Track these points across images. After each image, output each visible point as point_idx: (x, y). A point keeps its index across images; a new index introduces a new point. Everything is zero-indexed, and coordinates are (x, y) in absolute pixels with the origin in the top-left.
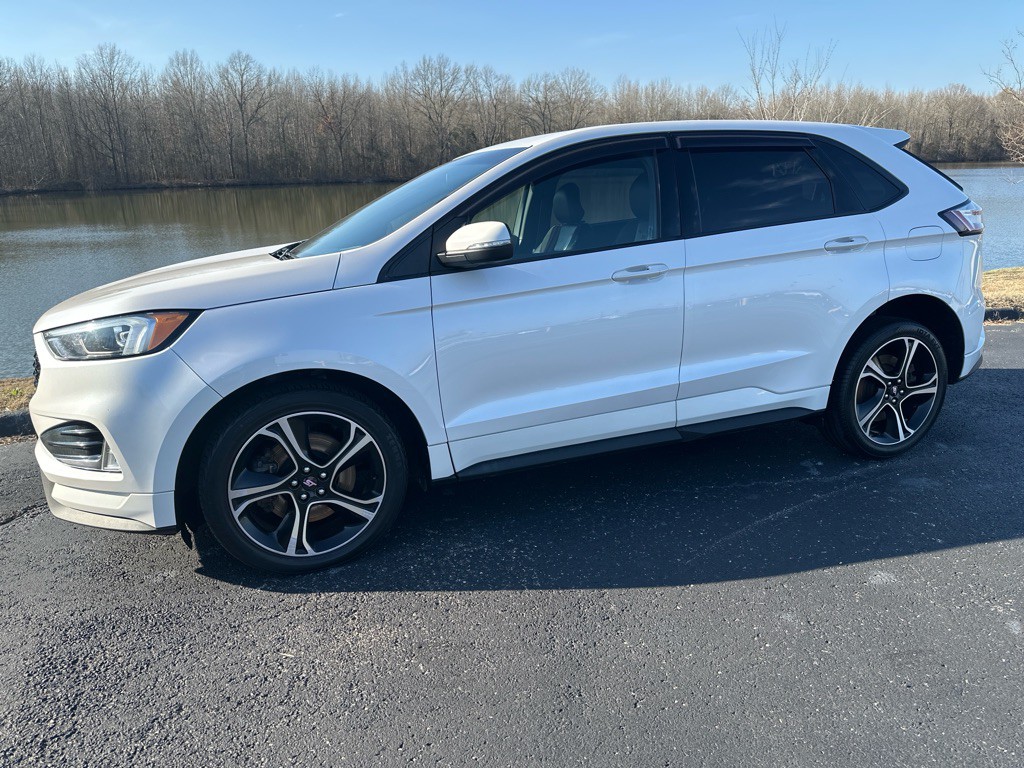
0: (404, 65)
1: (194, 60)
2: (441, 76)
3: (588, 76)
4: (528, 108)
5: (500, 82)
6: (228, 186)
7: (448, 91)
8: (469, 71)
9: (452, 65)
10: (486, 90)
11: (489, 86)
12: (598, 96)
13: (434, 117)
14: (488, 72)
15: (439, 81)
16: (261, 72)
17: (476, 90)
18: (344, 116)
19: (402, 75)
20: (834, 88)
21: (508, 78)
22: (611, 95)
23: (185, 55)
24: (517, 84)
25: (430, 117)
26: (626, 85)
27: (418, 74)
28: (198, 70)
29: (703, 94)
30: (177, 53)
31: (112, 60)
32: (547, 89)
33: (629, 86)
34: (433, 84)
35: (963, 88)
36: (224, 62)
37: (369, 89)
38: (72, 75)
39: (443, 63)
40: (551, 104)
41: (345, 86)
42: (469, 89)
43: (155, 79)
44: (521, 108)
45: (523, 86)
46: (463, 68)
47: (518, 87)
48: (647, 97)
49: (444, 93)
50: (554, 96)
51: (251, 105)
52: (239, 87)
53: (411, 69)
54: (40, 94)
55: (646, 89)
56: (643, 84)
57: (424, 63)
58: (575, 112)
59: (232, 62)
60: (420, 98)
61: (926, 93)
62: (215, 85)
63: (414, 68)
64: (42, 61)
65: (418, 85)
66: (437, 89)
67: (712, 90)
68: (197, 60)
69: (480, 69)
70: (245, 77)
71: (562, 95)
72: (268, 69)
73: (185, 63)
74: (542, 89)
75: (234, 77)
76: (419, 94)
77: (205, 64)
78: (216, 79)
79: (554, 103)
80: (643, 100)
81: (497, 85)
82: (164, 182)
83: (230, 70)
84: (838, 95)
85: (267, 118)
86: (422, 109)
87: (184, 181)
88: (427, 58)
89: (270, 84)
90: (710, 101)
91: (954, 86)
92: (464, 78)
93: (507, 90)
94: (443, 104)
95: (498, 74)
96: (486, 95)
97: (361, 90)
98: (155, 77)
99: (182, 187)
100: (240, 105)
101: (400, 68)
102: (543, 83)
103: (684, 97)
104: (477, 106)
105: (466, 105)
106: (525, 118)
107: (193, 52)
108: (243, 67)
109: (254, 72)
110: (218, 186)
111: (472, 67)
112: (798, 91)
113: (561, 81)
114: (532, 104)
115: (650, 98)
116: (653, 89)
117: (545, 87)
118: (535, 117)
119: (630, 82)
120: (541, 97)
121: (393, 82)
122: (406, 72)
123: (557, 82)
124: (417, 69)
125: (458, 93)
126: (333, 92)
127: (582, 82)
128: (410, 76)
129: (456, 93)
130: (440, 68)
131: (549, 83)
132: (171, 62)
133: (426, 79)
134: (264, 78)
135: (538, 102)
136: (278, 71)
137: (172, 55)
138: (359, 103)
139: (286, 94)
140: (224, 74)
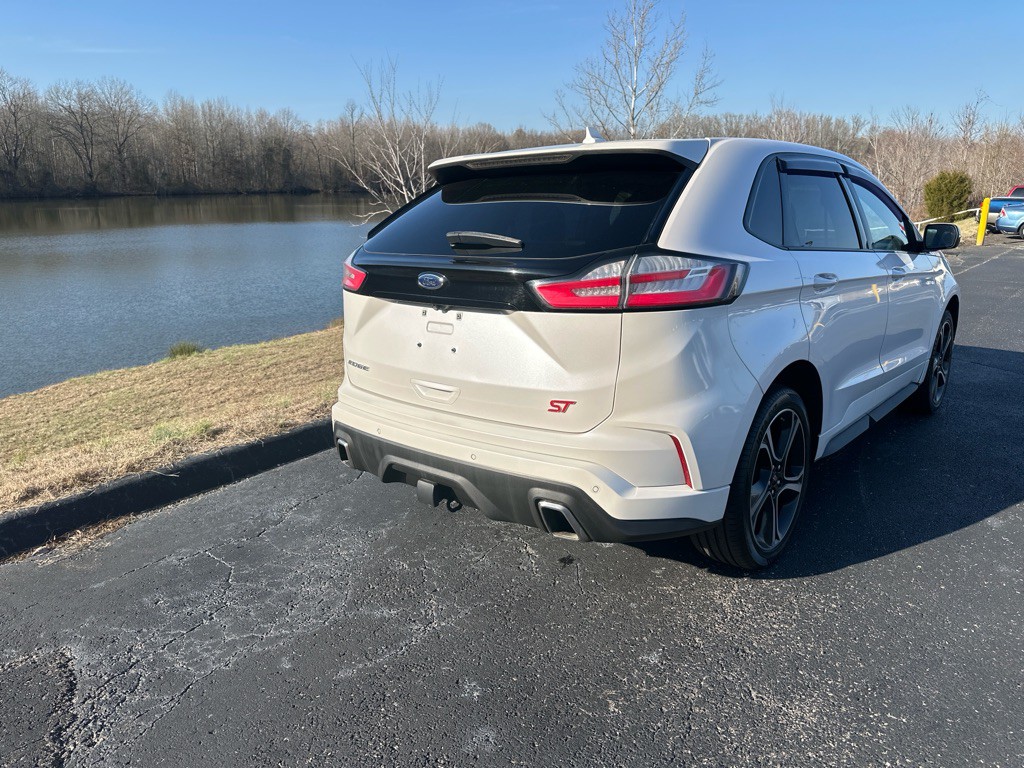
3: (131, 87)
4: (60, 118)
5: (18, 86)
12: (146, 110)
21: (27, 82)
22: (161, 109)
24: (40, 90)
26: (178, 101)
29: (263, 116)
32: (81, 98)
33: (182, 102)
35: (490, 127)
40: (89, 116)
44: (50, 117)
45: (48, 92)
47: (41, 93)
48: (204, 114)
50: (91, 106)
55: (203, 107)
56: (198, 104)
58: (122, 126)
61: (461, 129)
67: (272, 112)
71: (102, 107)
74: (75, 97)
79: (93, 115)
81: (13, 89)
84: (390, 124)
90: (272, 125)
91: (485, 126)
93: (27, 96)
95: (13, 76)
102: (75, 91)
103: (244, 118)
106: (58, 129)
112: (355, 120)
113: (99, 91)
114: (65, 113)
115: (209, 115)
116: (210, 107)
117: (79, 95)
118: (70, 128)
119: (182, 98)
120: (75, 106)
123: (93, 91)
127: (126, 93)
131: (83, 92)
135: (72, 112)
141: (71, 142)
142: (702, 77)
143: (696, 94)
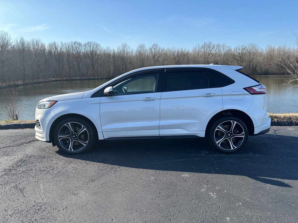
0: (199, 45)
1: (144, 46)
3: (257, 45)
5: (227, 48)
7: (211, 51)
8: (218, 45)
9: (213, 44)
11: (224, 49)
12: (260, 51)
14: (224, 45)
15: (208, 48)
16: (160, 48)
17: (220, 51)
18: (181, 59)
19: (198, 48)
21: (230, 47)
22: (264, 50)
23: (142, 45)
25: (205, 59)
26: (270, 48)
27: (203, 47)
28: (145, 49)
30: (140, 44)
31: (125, 47)
33: (271, 48)
34: (207, 49)
36: (151, 46)
37: (188, 52)
38: (116, 51)
39: (210, 44)
41: (182, 51)
42: (217, 50)
43: (134, 52)
44: (234, 55)
45: (234, 49)
46: (216, 45)
48: (277, 51)
49: (209, 52)
50: (245, 51)
51: (157, 57)
52: (154, 52)
53: (200, 46)
54: (109, 55)
57: (205, 44)
58: (252, 56)
59: (153, 46)
60: (203, 54)
62: (148, 53)
63: (201, 45)
64: (110, 48)
65: (202, 50)
68: (145, 46)
69: (221, 45)
70: (156, 50)
71: (248, 51)
72: (162, 48)
73: (141, 47)
74: (241, 49)
75: (153, 50)
76: (202, 52)
77: (146, 47)
78: (149, 51)
79: (244, 54)
81: (226, 49)
86: (203, 56)
88: (206, 42)
89: (162, 52)
92: (216, 47)
93: (230, 50)
94: (209, 55)
95: (227, 46)
96: (223, 52)
97: (186, 52)
98: (135, 51)
100: (154, 57)
101: (197, 46)
104: (220, 55)
105: (216, 55)
106: (234, 58)
107: (144, 44)
108: (155, 48)
109: (158, 48)
113: (247, 47)
114: (237, 54)
115: (279, 51)
116: (280, 48)
118: (238, 58)
119: (272, 46)
120: (240, 52)
121: (195, 49)
122: (199, 47)
123: (246, 47)
124: (202, 46)
125: (214, 52)
126: (178, 53)
127: (255, 47)
128: (200, 48)
129: (213, 51)
130: (209, 45)
131: (243, 48)
132: (138, 47)
133: (205, 48)
134: (160, 50)
135: (239, 54)
136: (164, 48)
137: (139, 45)
138: (185, 56)
139: (166, 54)
140: (151, 49)
141: (237, 61)
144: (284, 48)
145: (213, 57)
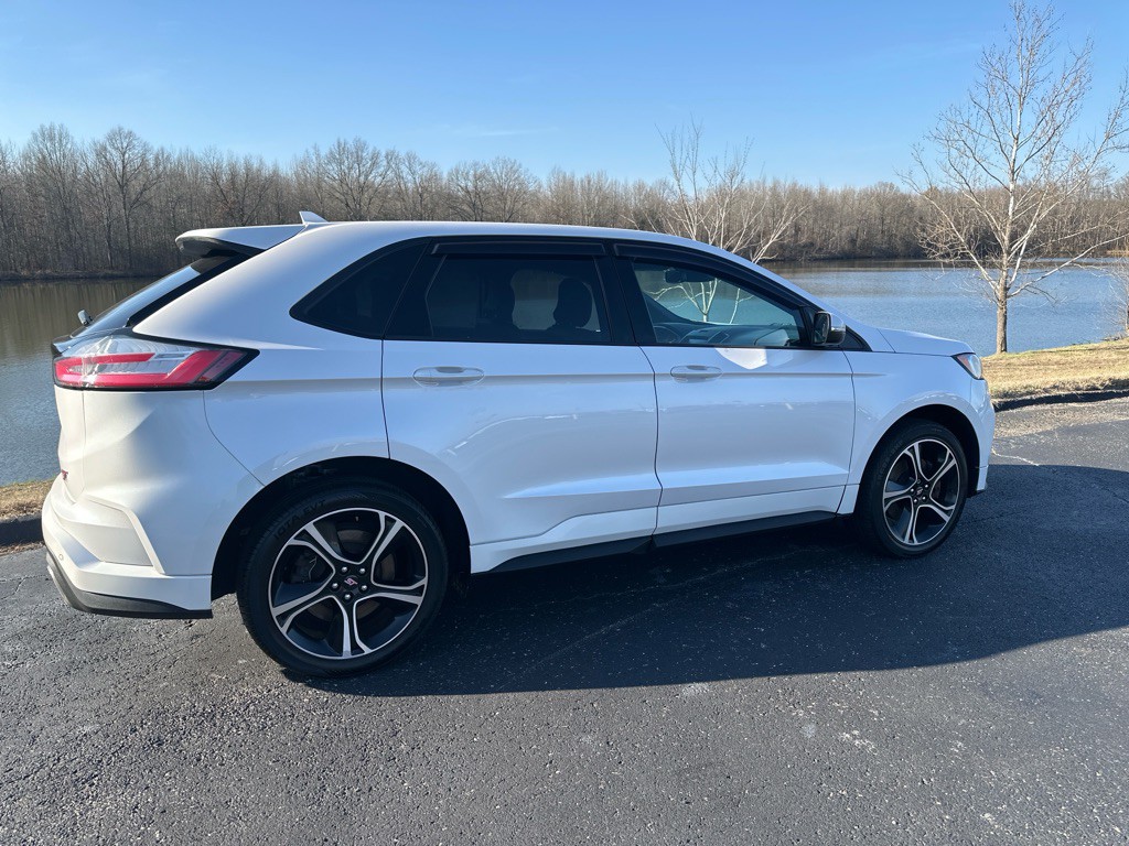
0: (316, 147)
1: (64, 135)
2: (359, 160)
3: (520, 166)
4: (457, 198)
5: (426, 169)
6: (106, 277)
7: (367, 176)
8: (390, 156)
9: (370, 149)
10: (410, 177)
11: (413, 173)
12: (532, 187)
13: (352, 205)
14: (411, 158)
15: (356, 166)
16: (146, 150)
17: (399, 176)
18: (248, 202)
19: (314, 158)
20: (769, 184)
21: (434, 165)
22: (545, 186)
23: (53, 128)
24: (444, 172)
25: (347, 205)
26: (561, 178)
27: (332, 158)
28: (69, 146)
29: (640, 187)
30: (42, 127)
32: (477, 178)
33: (564, 177)
34: (350, 169)
35: (892, 186)
36: (101, 138)
37: (275, 173)
39: (360, 147)
40: (482, 194)
41: (248, 169)
42: (390, 174)
44: (450, 197)
45: (450, 174)
46: (384, 154)
47: (445, 175)
48: (582, 186)
49: (362, 179)
50: (484, 186)
51: (135, 186)
52: (120, 166)
53: (324, 152)
55: (582, 182)
56: (579, 177)
57: (339, 146)
58: (509, 203)
59: (111, 138)
60: (336, 184)
61: (858, 191)
62: (89, 165)
63: (328, 151)
65: (333, 170)
66: (355, 173)
68: (67, 135)
69: (402, 154)
70: (127, 156)
71: (494, 186)
72: (156, 148)
73: (52, 139)
74: (471, 178)
75: (115, 156)
76: (334, 179)
77: (77, 140)
78: (91, 159)
79: (484, 193)
80: (579, 191)
81: (422, 172)
82: (24, 273)
83: (109, 148)
84: (774, 189)
85: (155, 202)
86: (338, 195)
87: (48, 271)
88: (342, 141)
89: (157, 165)
90: (647, 196)
91: (886, 185)
92: (385, 163)
93: (434, 177)
94: (362, 189)
95: (423, 160)
96: (410, 182)
97: (266, 172)
98: (16, 153)
99: (46, 279)
100: (121, 187)
101: (312, 151)
102: (472, 172)
103: (621, 190)
104: (400, 194)
105: (387, 192)
107: (62, 126)
108: (125, 145)
109: (138, 150)
110: (93, 278)
111: (393, 152)
113: (492, 170)
114: (461, 193)
115: (587, 191)
116: (589, 182)
117: (475, 176)
118: (465, 207)
119: (565, 174)
120: (470, 186)
121: (303, 165)
122: (318, 156)
123: (487, 171)
124: (331, 153)
125: (379, 179)
126: (234, 175)
127: (515, 172)
128: (324, 160)
129: (376, 179)
130: (357, 152)
131: (478, 172)
132: (35, 137)
133: (341, 163)
134: (151, 157)
135: (468, 192)
136: (168, 150)
137: (36, 129)
138: (264, 188)
139: (177, 176)
140: (101, 152)
142: (1118, 115)
143: (1108, 138)
144: (599, 180)
145: (377, 202)
